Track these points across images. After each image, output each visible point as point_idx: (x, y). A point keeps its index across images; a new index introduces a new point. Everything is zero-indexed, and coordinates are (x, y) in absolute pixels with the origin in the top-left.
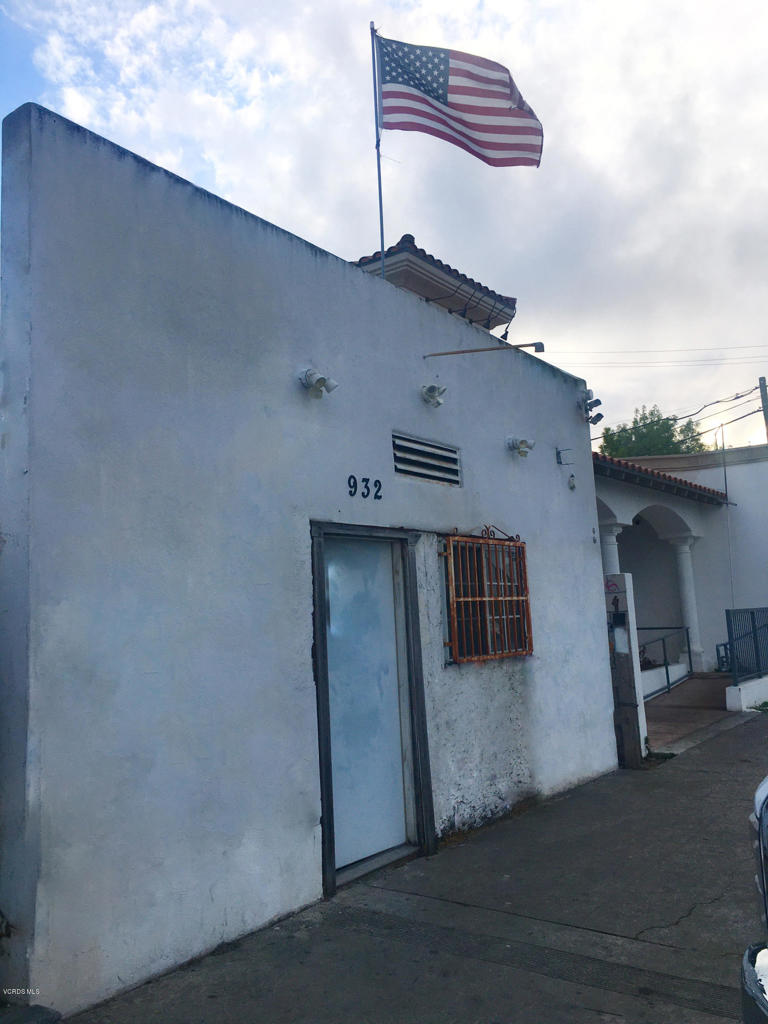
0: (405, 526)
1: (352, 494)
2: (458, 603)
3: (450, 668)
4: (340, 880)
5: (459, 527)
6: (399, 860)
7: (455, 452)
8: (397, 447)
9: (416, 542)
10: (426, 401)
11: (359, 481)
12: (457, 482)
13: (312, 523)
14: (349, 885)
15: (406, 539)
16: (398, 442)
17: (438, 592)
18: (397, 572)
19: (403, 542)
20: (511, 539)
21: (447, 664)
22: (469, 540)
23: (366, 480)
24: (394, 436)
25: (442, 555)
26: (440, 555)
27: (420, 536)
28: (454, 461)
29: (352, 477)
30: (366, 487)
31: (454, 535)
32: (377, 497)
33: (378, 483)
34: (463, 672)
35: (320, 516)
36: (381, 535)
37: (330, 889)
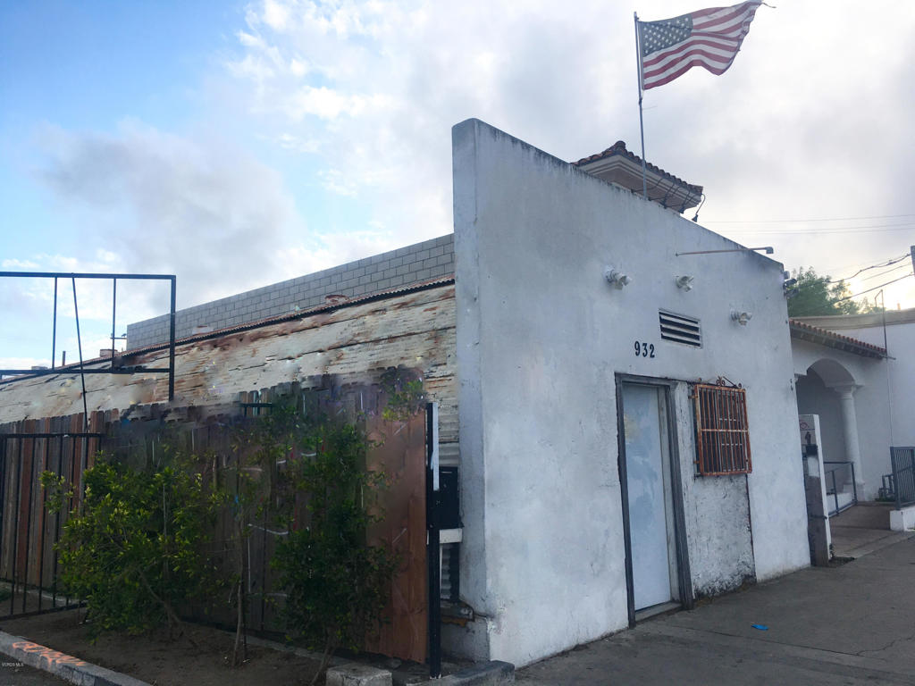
0: (669, 377)
1: (637, 354)
2: (703, 432)
3: (697, 480)
4: (638, 617)
5: (702, 377)
6: (671, 610)
7: (696, 323)
8: (662, 321)
9: (675, 388)
10: (679, 287)
11: (641, 345)
12: (699, 345)
13: (616, 374)
14: (643, 621)
15: (669, 386)
16: (663, 317)
17: (689, 425)
18: (662, 409)
19: (667, 388)
20: (735, 387)
21: (696, 477)
22: (709, 387)
23: (645, 344)
24: (660, 313)
25: (691, 398)
26: (689, 397)
27: (677, 384)
28: (696, 329)
29: (637, 342)
30: (645, 349)
31: (699, 383)
32: (652, 356)
33: (652, 347)
34: (706, 483)
35: (621, 370)
36: (654, 383)
37: (632, 622)
